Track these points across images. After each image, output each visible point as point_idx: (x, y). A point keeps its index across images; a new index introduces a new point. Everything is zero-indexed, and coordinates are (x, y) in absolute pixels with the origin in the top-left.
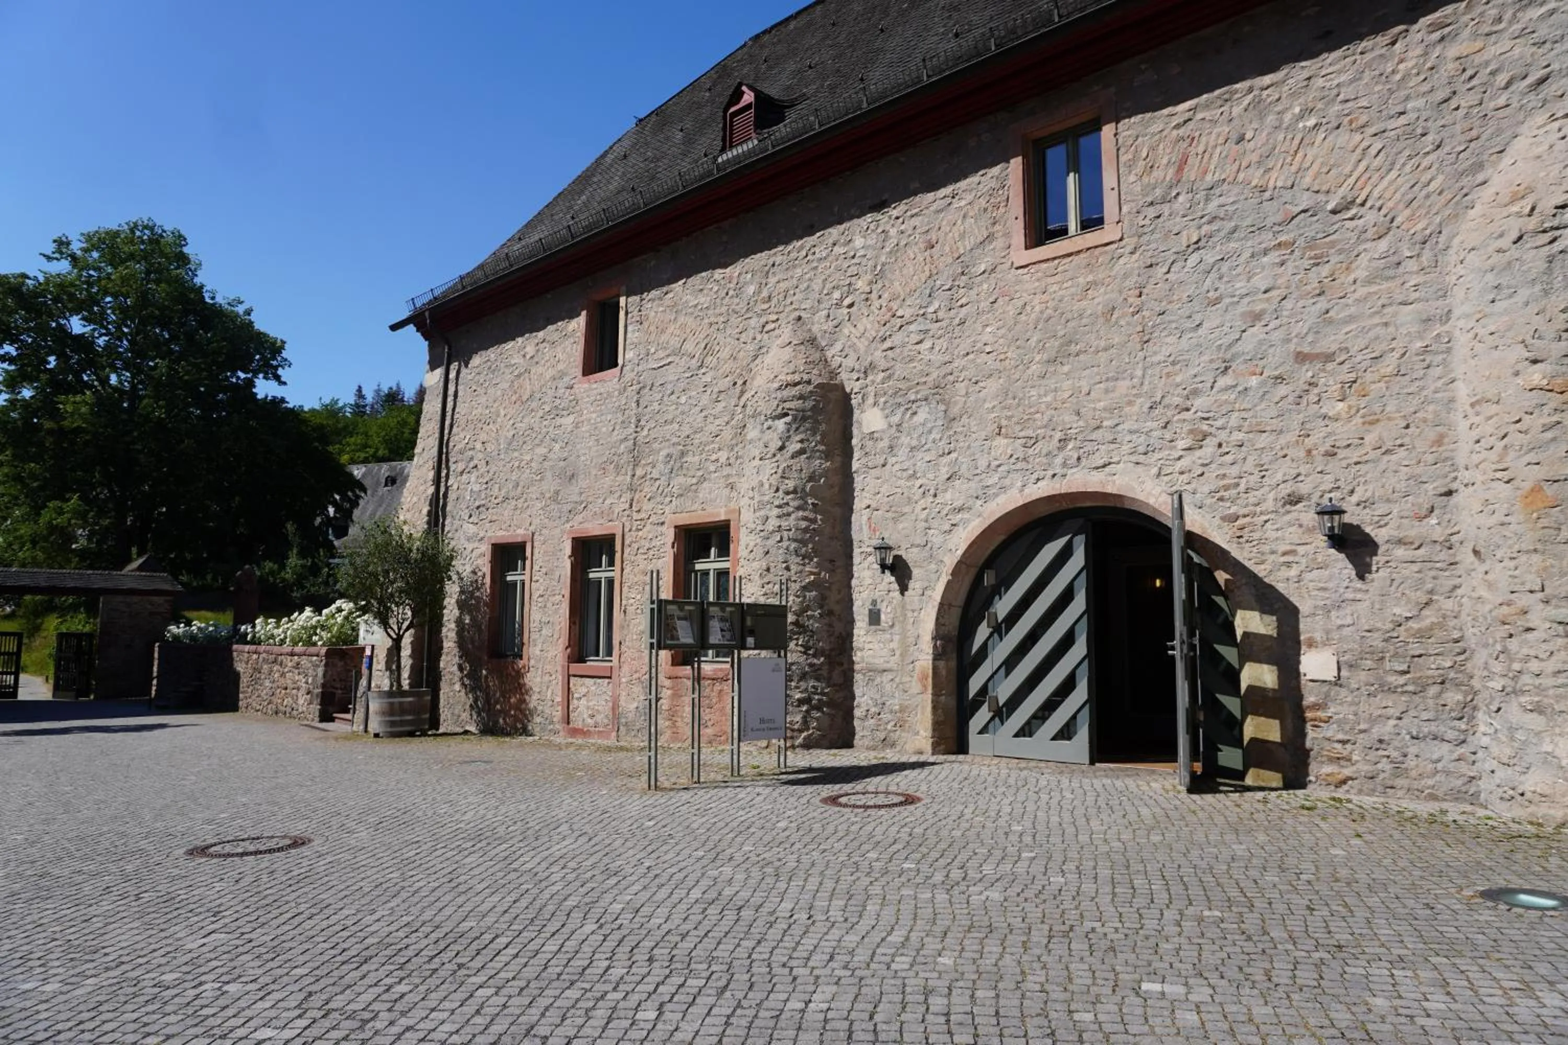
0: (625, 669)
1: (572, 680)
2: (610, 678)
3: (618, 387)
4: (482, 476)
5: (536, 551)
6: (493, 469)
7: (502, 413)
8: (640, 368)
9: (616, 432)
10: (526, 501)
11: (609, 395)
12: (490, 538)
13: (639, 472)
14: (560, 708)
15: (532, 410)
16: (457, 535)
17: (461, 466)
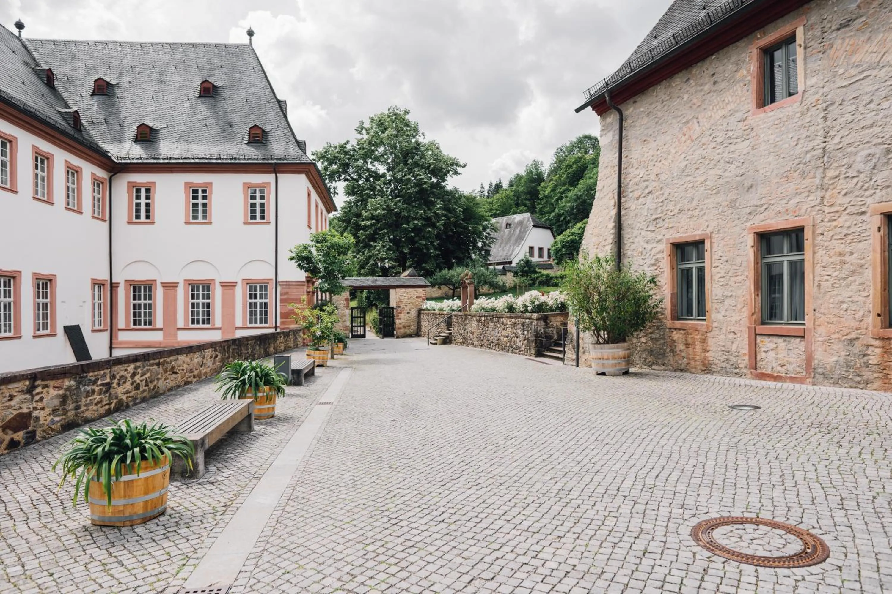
0: (821, 330)
1: (759, 338)
2: (803, 337)
3: (800, 109)
4: (657, 197)
5: (715, 245)
6: (667, 191)
7: (673, 151)
8: (826, 89)
9: (799, 146)
10: (702, 209)
11: (789, 118)
12: (668, 240)
13: (831, 173)
14: (747, 358)
15: (703, 144)
16: (636, 240)
17: (636, 194)
